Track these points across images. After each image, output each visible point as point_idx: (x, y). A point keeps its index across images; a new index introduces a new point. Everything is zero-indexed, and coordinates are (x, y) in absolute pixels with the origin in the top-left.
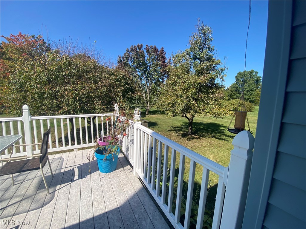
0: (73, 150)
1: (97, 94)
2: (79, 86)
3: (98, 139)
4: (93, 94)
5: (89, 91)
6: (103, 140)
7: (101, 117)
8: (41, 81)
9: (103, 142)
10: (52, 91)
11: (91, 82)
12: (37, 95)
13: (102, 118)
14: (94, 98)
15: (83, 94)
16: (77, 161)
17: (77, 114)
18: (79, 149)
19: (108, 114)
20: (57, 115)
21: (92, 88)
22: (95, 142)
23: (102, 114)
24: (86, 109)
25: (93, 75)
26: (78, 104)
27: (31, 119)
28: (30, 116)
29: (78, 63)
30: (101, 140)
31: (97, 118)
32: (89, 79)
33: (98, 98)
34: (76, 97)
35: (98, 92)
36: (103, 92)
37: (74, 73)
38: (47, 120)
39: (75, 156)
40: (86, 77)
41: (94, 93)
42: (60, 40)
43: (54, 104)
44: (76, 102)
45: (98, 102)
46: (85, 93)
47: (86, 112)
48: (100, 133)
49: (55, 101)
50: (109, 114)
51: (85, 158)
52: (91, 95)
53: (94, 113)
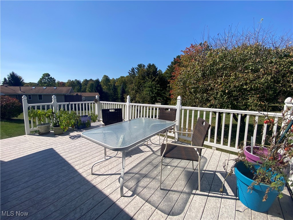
0: (211, 147)
1: (255, 86)
2: (232, 78)
3: (245, 146)
4: (248, 87)
5: (243, 83)
6: (252, 151)
7: (255, 116)
8: (197, 77)
9: (252, 154)
10: (205, 85)
11: (248, 72)
12: (193, 90)
13: (257, 118)
14: (249, 91)
15: (235, 87)
16: (211, 163)
17: (224, 109)
18: (218, 149)
19: (269, 113)
20: (205, 107)
21: (248, 79)
22: (240, 148)
23: (257, 112)
24: (236, 104)
25: (253, 62)
26: (226, 98)
27: (181, 108)
28: (181, 106)
29: (235, 53)
30: (249, 149)
31: (248, 117)
32: (246, 68)
33: (255, 90)
34: (226, 90)
35: (256, 83)
36: (266, 82)
37: (228, 64)
38: (192, 110)
39: (211, 156)
40: (242, 67)
41: (250, 84)
42: (219, 34)
43: (204, 97)
44: (224, 96)
45: (253, 97)
46: (237, 85)
47: (234, 107)
48: (249, 139)
49: (205, 95)
50: (271, 114)
51: (221, 164)
52: (245, 87)
53: (245, 109)
